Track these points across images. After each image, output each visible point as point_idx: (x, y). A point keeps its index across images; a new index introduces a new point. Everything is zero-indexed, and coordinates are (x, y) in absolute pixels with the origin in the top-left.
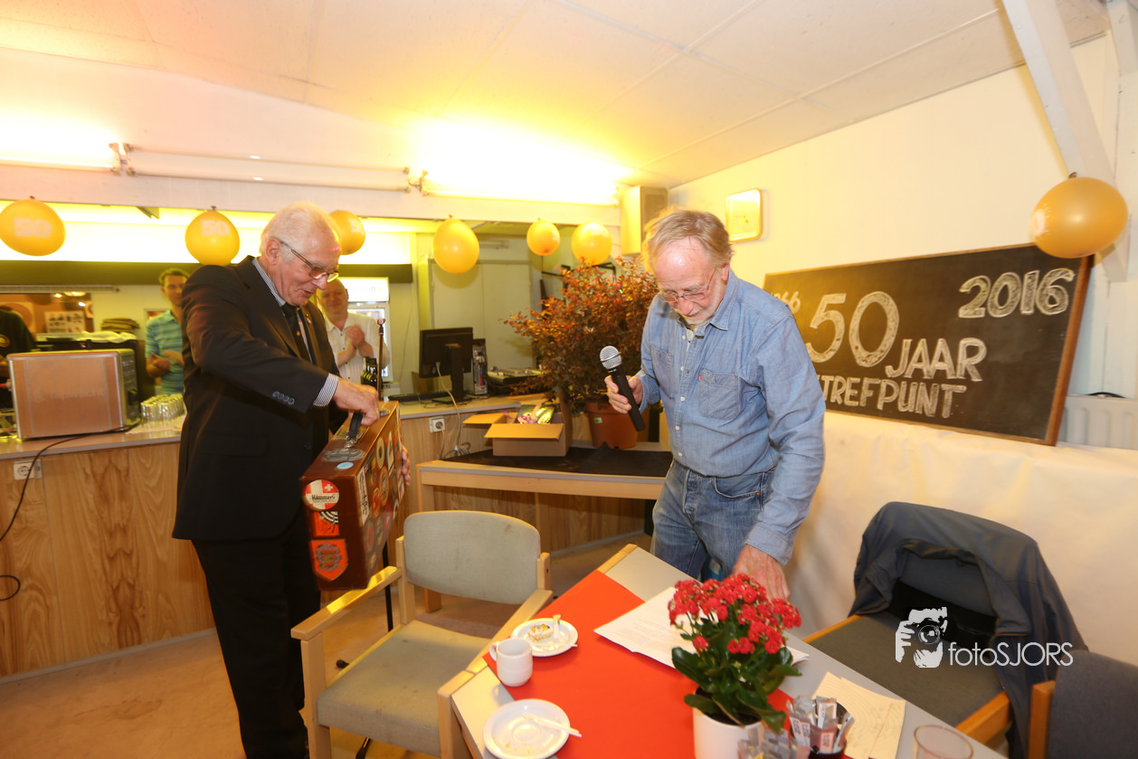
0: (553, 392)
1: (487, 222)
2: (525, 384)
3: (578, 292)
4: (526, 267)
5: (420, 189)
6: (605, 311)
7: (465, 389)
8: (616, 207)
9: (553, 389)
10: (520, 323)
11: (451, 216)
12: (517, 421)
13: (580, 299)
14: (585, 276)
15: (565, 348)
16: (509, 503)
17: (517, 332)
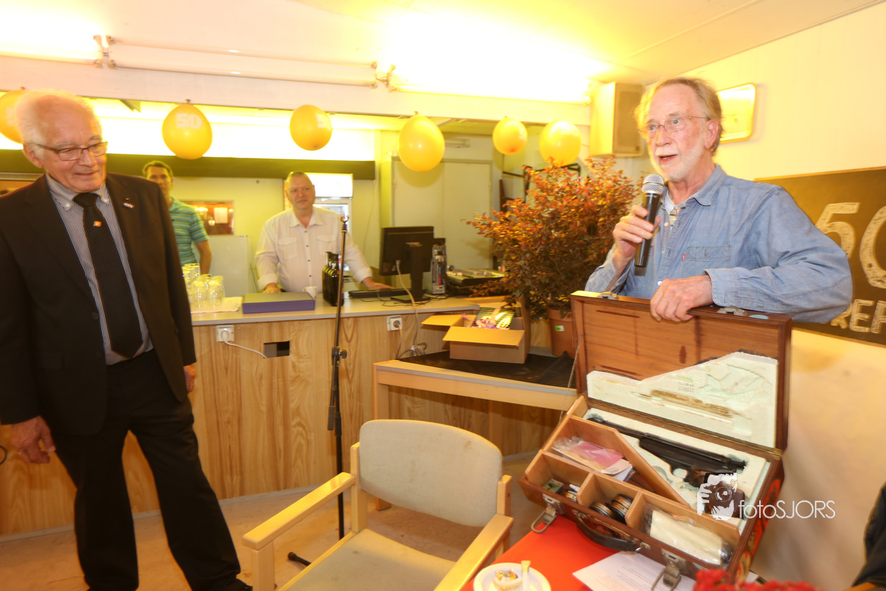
1: (453, 120)
2: (484, 285)
4: (487, 167)
5: (388, 85)
7: (424, 289)
8: (587, 105)
9: (514, 293)
10: (484, 224)
11: (417, 113)
12: (475, 325)
13: (548, 201)
14: (553, 176)
15: (530, 251)
17: (479, 233)
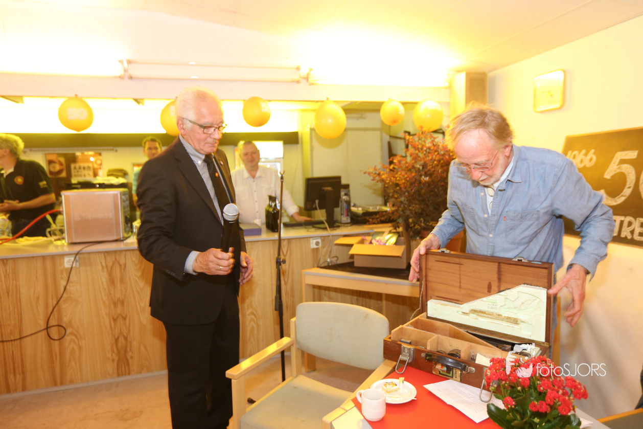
0: (398, 223)
1: (352, 103)
2: (378, 216)
3: (417, 152)
4: (378, 133)
5: (307, 81)
6: (438, 165)
7: (335, 219)
8: (446, 88)
9: (398, 221)
10: (375, 174)
11: (328, 99)
12: (371, 243)
13: (419, 157)
14: (423, 139)
15: (408, 192)
16: (364, 299)
17: (373, 180)
